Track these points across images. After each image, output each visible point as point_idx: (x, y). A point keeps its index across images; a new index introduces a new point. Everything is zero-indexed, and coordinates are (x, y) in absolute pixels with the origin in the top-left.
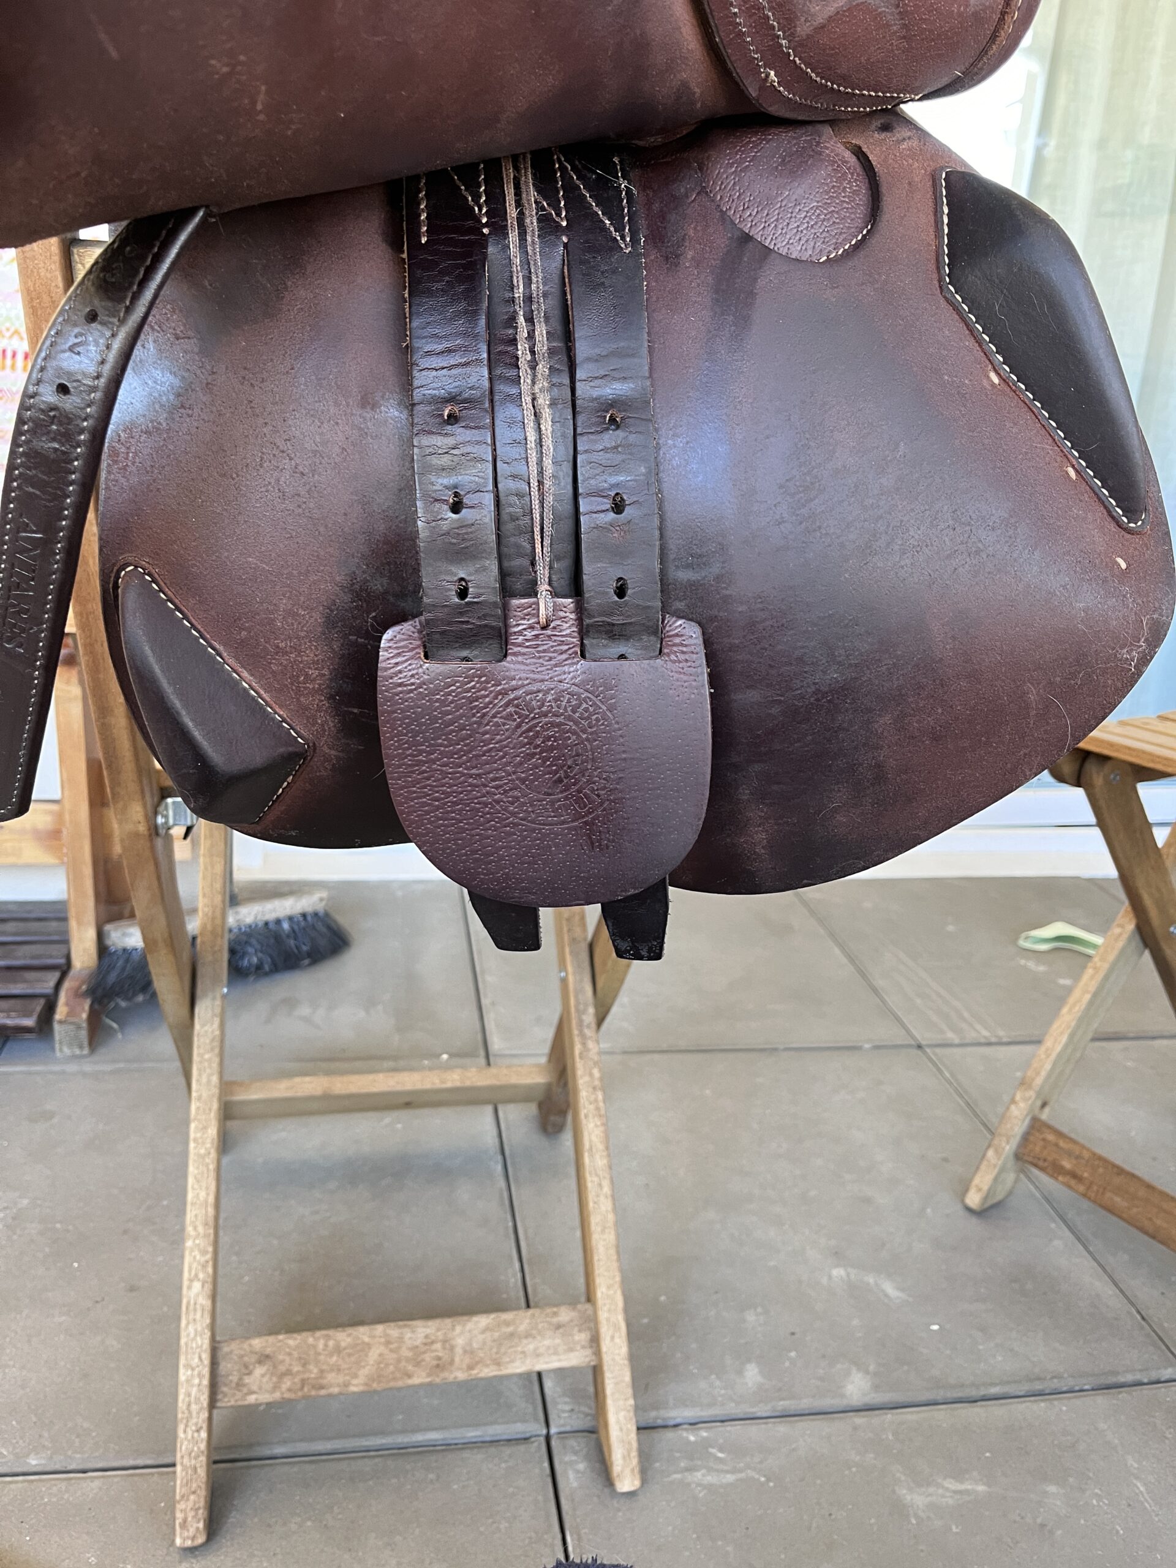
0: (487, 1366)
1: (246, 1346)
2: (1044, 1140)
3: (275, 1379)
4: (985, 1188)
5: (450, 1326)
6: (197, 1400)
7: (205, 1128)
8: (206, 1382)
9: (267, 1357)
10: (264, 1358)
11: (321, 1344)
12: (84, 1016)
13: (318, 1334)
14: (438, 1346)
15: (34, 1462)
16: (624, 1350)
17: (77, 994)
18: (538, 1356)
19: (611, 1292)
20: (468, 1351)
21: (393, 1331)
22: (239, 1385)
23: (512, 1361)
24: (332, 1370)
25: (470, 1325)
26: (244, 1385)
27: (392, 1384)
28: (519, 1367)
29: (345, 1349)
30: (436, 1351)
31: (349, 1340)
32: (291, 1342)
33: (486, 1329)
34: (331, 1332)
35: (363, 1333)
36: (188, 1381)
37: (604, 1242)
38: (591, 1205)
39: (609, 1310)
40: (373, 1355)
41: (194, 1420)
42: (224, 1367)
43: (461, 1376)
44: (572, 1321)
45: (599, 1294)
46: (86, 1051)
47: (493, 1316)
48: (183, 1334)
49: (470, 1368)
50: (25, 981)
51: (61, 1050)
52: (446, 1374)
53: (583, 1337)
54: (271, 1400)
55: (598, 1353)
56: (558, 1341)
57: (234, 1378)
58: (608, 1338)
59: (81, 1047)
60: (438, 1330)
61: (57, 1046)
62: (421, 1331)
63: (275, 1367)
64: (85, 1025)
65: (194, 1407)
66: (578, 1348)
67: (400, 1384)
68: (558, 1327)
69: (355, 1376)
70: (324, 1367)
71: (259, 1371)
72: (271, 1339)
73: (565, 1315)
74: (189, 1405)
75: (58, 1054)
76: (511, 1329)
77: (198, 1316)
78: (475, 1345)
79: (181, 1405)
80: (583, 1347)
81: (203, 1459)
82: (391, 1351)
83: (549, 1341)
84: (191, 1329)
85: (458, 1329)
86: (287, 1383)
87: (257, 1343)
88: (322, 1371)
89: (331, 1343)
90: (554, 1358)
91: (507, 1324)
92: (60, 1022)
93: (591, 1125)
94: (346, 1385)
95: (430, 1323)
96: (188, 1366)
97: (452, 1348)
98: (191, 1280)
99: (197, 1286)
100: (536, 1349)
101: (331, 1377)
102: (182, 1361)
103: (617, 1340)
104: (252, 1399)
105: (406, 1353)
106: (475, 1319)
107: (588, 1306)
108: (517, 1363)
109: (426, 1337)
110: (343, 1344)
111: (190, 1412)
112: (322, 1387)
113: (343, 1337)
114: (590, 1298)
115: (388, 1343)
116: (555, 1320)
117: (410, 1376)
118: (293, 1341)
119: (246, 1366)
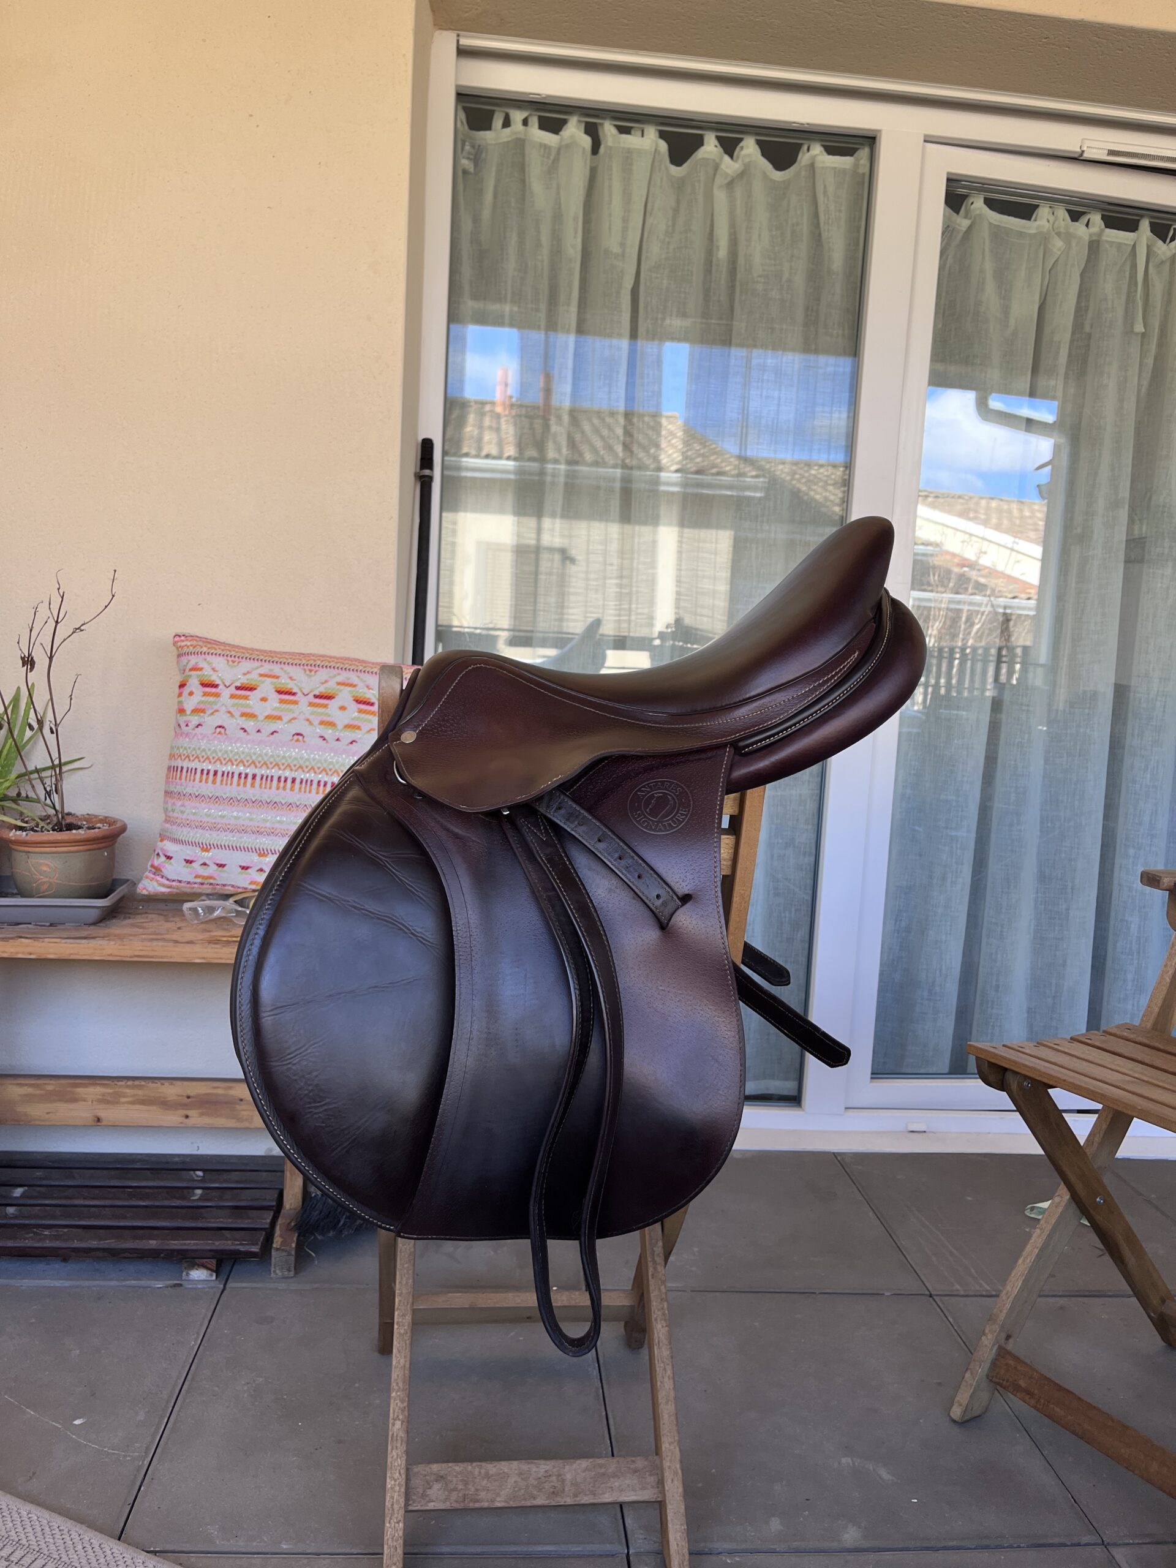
0: (586, 1495)
1: (427, 1469)
2: (1007, 1364)
3: (446, 1493)
4: (965, 1403)
5: (561, 1465)
6: (398, 1501)
7: (404, 1315)
8: (403, 1490)
9: (442, 1477)
10: (440, 1478)
11: (477, 1471)
12: (294, 1245)
13: (474, 1464)
14: (554, 1478)
15: (285, 1547)
16: (681, 1490)
17: (289, 1229)
18: (622, 1491)
19: (672, 1447)
20: (575, 1484)
21: (524, 1466)
22: (424, 1495)
23: (604, 1493)
24: (484, 1490)
25: (574, 1466)
26: (427, 1496)
27: (523, 1503)
28: (607, 1498)
29: (492, 1476)
30: (552, 1482)
31: (494, 1470)
32: (457, 1468)
33: (587, 1469)
34: (484, 1464)
35: (504, 1466)
36: (392, 1488)
37: (667, 1411)
38: (659, 1384)
39: (671, 1461)
40: (511, 1481)
41: (396, 1515)
42: (416, 1482)
43: (569, 1501)
44: (645, 1468)
45: (663, 1449)
46: (292, 1274)
47: (591, 1460)
48: (389, 1456)
49: (575, 1496)
50: (249, 1218)
51: (274, 1272)
52: (559, 1499)
53: (652, 1479)
54: (443, 1508)
55: (663, 1492)
56: (635, 1481)
57: (420, 1491)
58: (670, 1480)
59: (289, 1271)
60: (554, 1467)
61: (273, 1269)
62: (542, 1467)
63: (447, 1485)
64: (293, 1252)
65: (396, 1507)
66: (649, 1487)
67: (529, 1504)
68: (635, 1471)
69: (498, 1495)
70: (478, 1487)
71: (436, 1486)
72: (444, 1465)
73: (640, 1463)
74: (392, 1505)
75: (273, 1275)
76: (603, 1470)
77: (399, 1445)
78: (578, 1480)
79: (387, 1504)
80: (653, 1487)
81: (401, 1541)
82: (522, 1479)
83: (629, 1481)
84: (394, 1453)
85: (567, 1467)
86: (454, 1496)
87: (435, 1467)
88: (477, 1490)
89: (483, 1471)
90: (633, 1493)
91: (601, 1466)
92: (277, 1249)
93: (659, 1326)
94: (493, 1501)
95: (548, 1462)
96: (392, 1478)
97: (563, 1481)
98: (394, 1420)
99: (398, 1424)
100: (620, 1486)
101: (483, 1495)
102: (388, 1475)
103: (676, 1482)
104: (431, 1506)
105: (532, 1481)
106: (578, 1462)
107: (656, 1457)
108: (606, 1495)
109: (546, 1471)
110: (491, 1472)
111: (393, 1510)
112: (477, 1501)
113: (492, 1468)
114: (658, 1451)
115: (520, 1474)
116: (632, 1466)
117: (535, 1498)
118: (458, 1468)
119: (428, 1484)
